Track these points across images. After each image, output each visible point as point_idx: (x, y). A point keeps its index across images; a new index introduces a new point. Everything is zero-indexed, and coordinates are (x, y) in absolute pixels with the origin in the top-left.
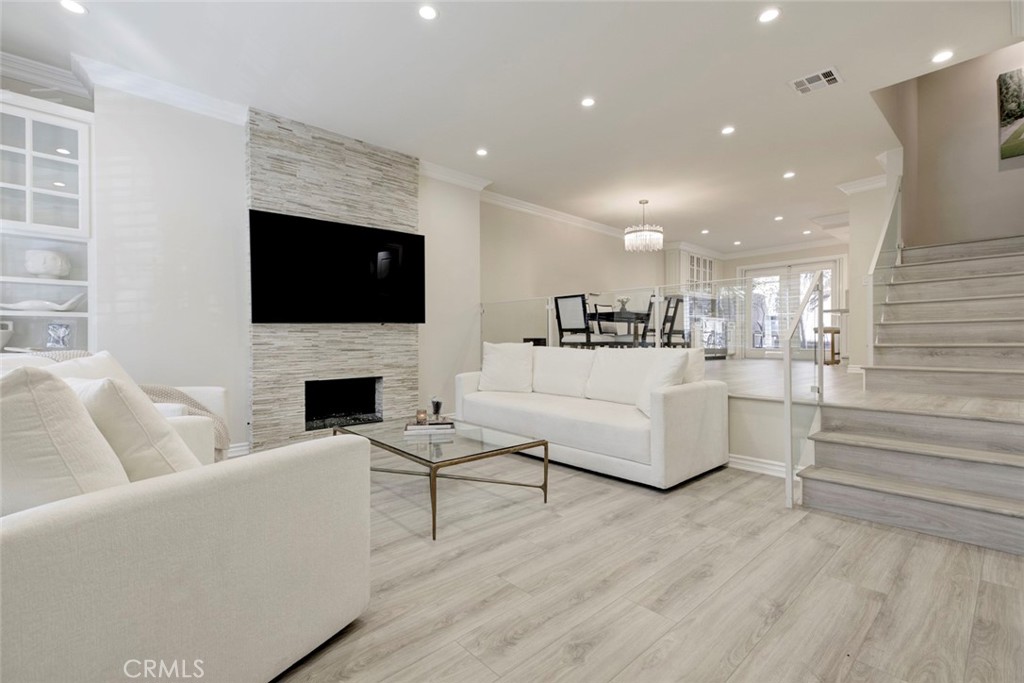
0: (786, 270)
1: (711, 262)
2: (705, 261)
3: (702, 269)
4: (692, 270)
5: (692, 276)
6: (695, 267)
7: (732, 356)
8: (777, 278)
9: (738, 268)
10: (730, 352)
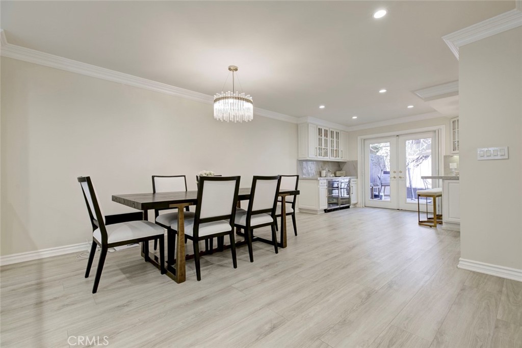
0: (395, 139)
1: (338, 133)
2: (332, 132)
3: (329, 139)
4: (320, 140)
5: (320, 144)
6: (323, 137)
7: (355, 204)
8: (388, 144)
9: (359, 138)
10: (353, 201)
